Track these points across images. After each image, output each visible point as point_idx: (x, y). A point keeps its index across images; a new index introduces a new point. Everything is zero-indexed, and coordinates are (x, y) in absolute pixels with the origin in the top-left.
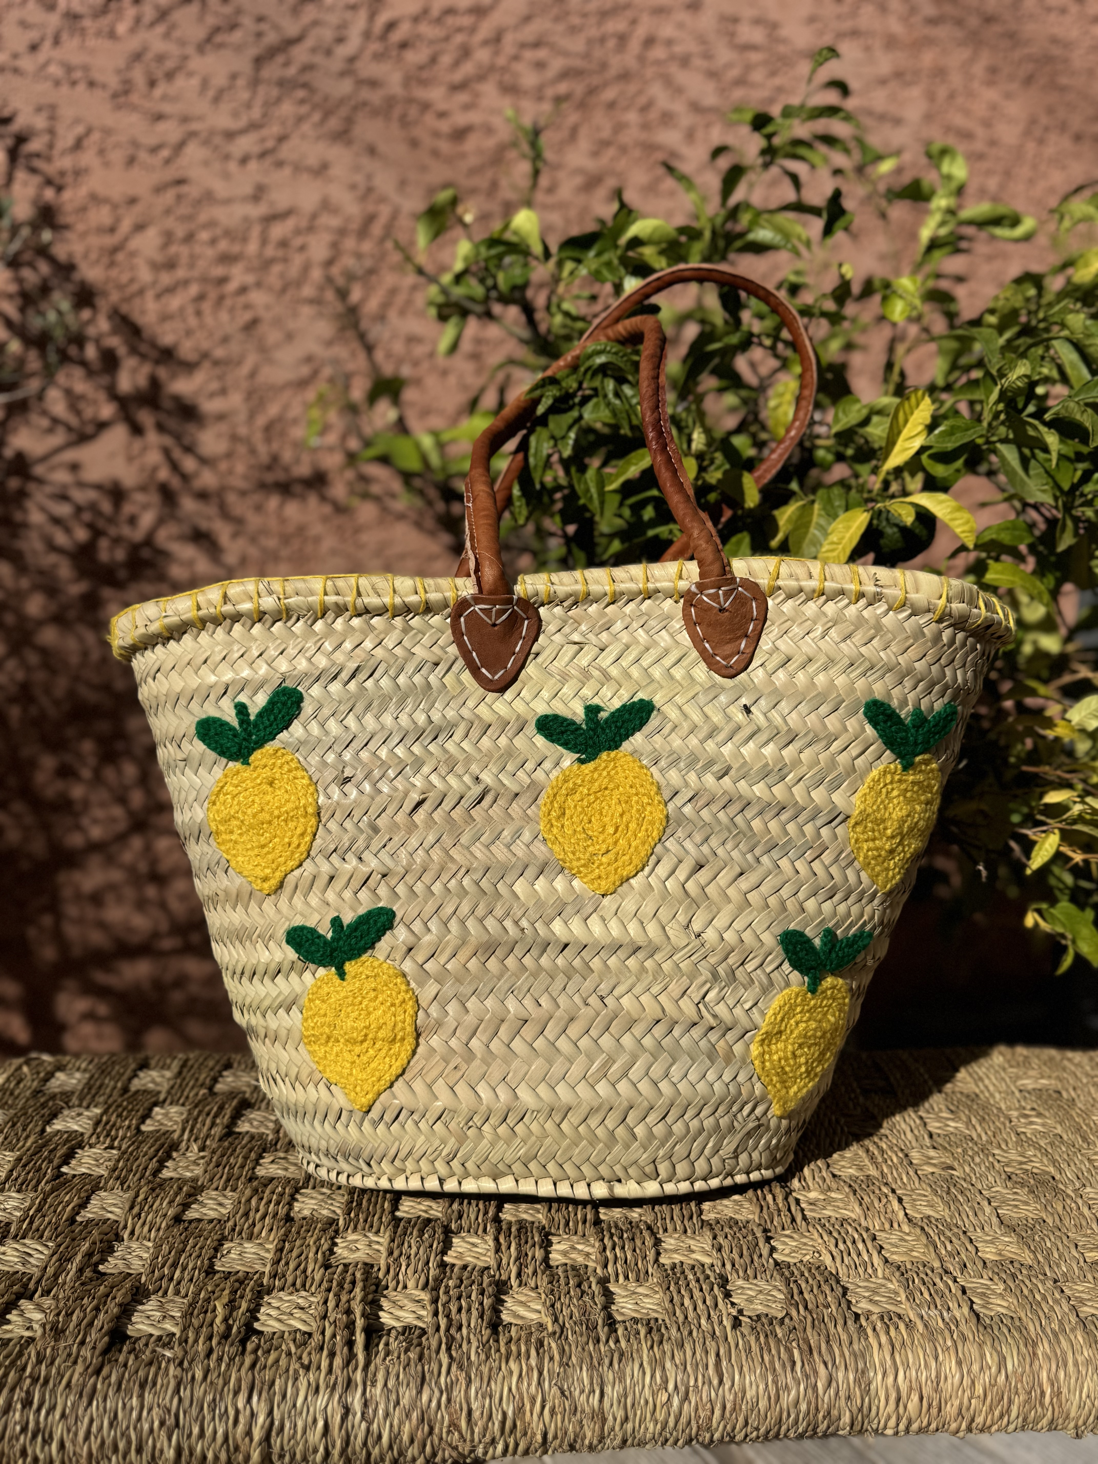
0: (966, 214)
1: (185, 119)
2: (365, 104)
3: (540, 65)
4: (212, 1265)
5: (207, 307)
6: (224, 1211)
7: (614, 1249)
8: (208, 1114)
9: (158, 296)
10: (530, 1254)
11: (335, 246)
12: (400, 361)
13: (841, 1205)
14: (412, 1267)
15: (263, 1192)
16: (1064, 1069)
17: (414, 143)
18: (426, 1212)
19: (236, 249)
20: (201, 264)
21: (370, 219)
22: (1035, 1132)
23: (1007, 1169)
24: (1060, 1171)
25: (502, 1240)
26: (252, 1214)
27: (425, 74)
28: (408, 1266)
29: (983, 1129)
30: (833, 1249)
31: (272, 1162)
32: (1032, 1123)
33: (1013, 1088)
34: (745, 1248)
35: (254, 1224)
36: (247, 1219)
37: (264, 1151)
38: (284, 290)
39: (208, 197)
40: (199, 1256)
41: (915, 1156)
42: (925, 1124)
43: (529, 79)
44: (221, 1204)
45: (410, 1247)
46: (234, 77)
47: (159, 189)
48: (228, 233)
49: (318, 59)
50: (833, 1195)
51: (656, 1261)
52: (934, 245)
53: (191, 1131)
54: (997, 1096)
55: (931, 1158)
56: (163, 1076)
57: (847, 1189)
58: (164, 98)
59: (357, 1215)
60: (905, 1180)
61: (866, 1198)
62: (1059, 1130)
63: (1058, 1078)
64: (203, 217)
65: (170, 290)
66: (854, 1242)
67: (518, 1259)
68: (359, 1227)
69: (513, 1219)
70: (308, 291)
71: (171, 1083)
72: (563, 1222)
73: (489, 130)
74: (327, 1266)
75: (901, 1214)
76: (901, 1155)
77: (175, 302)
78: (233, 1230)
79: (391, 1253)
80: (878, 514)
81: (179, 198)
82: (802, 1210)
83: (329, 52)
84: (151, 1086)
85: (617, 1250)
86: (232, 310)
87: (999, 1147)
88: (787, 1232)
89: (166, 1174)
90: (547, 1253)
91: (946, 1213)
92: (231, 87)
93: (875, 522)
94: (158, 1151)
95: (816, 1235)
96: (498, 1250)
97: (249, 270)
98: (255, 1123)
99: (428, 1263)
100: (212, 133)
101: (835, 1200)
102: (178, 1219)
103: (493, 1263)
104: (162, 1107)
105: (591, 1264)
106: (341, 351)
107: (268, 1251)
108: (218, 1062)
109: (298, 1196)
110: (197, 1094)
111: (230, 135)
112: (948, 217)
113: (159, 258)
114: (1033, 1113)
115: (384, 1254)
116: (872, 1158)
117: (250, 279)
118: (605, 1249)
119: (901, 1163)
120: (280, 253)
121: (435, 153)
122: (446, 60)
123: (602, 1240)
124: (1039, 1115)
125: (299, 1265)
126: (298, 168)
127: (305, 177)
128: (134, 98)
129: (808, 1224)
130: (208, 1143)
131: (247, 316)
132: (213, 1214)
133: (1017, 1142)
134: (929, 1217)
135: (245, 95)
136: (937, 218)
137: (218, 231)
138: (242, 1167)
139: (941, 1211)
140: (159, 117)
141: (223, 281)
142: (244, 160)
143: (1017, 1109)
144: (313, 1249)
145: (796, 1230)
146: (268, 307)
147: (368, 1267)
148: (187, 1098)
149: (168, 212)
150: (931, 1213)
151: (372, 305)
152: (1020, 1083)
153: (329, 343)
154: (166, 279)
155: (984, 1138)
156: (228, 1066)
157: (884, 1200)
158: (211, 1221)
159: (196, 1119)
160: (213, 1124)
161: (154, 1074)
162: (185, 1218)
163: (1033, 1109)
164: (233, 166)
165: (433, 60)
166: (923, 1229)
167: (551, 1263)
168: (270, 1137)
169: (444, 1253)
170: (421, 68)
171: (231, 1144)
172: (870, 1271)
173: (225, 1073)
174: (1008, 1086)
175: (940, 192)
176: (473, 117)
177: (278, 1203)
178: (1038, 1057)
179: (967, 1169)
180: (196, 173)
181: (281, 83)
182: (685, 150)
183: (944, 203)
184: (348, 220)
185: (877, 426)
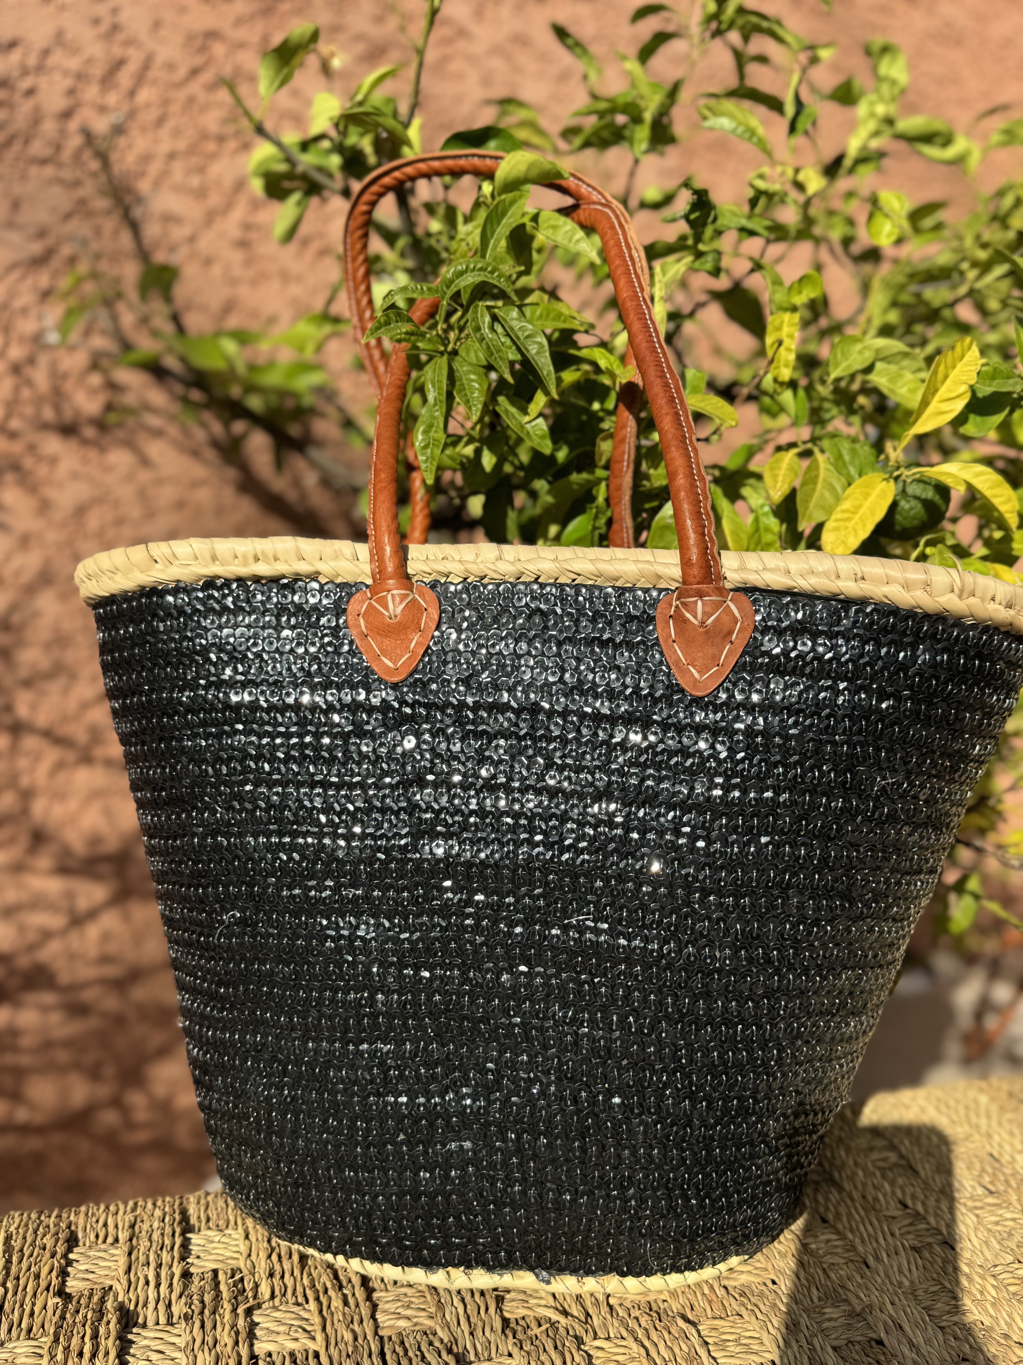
0: (904, 125)
11: (72, 93)
21: (116, 65)
52: (860, 158)
70: (38, 147)
80: (901, 490)
112: (884, 128)
136: (868, 127)
153: (66, 217)
175: (871, 95)
182: (473, 27)
183: (881, 109)
184: (90, 61)
185: (880, 373)
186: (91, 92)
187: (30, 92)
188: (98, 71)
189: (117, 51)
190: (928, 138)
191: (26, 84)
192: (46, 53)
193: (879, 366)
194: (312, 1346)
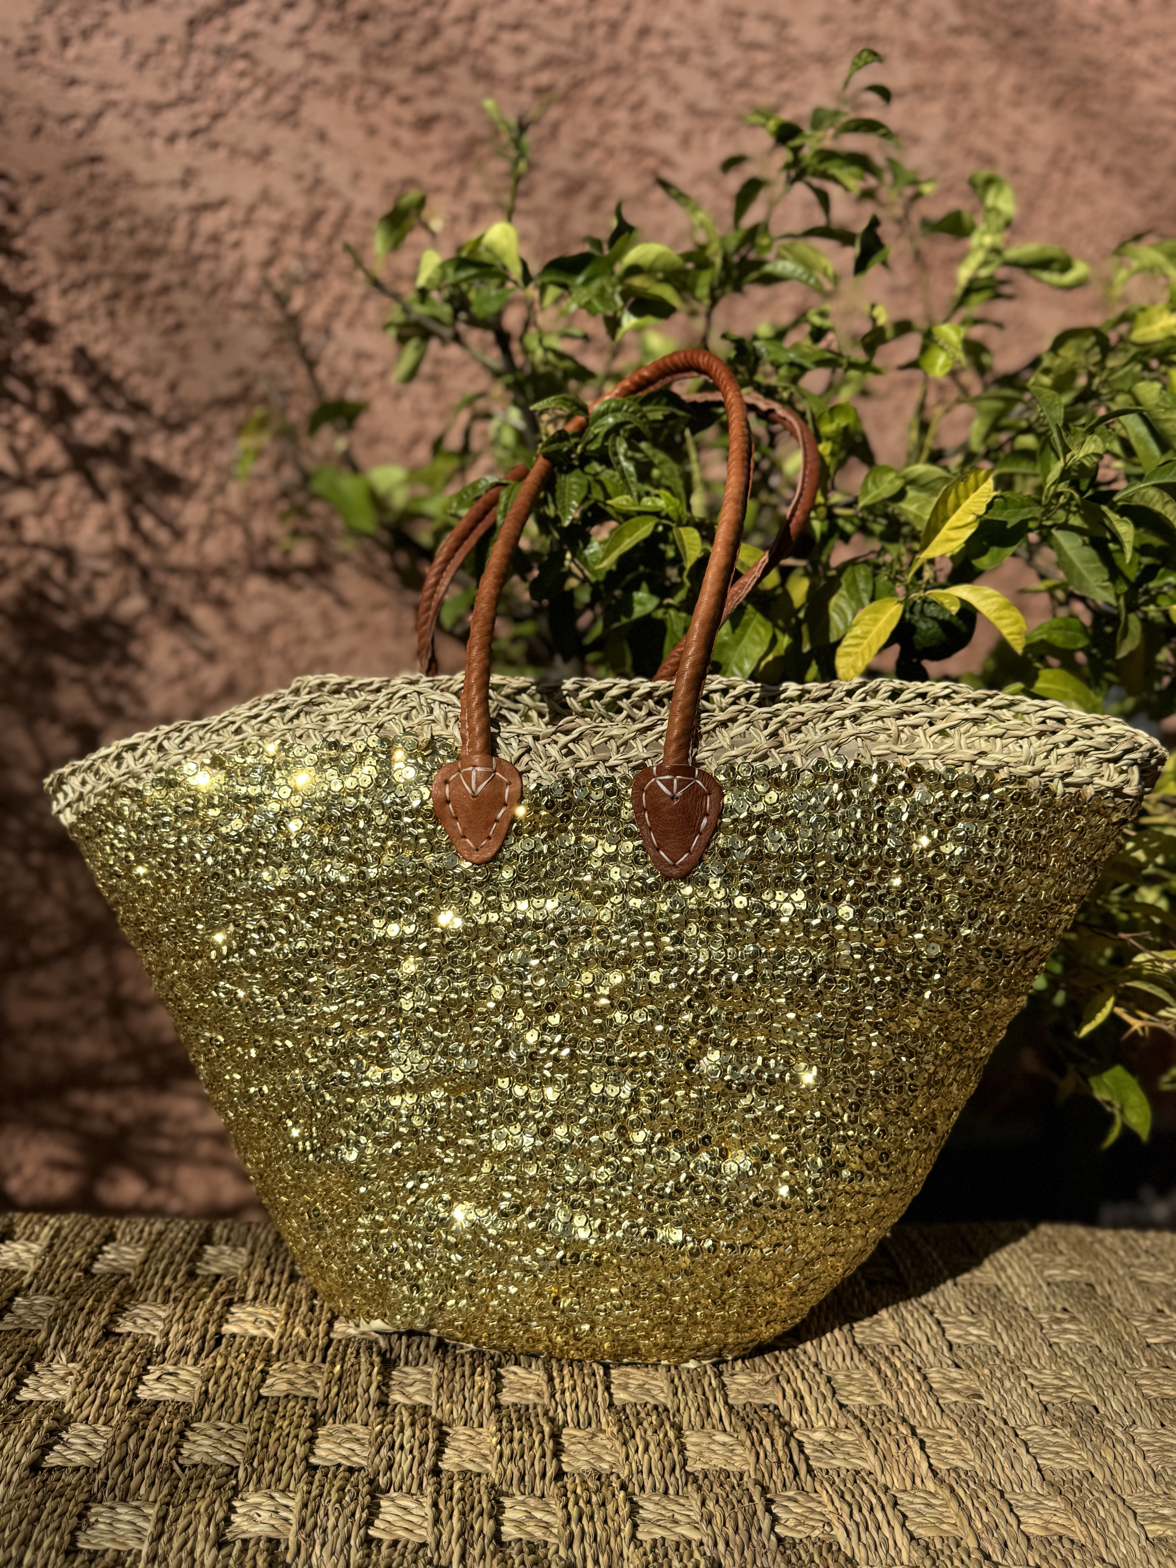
0: (1012, 253)
1: (103, 87)
2: (316, 82)
3: (519, 51)
4: (74, 1541)
5: (121, 307)
6: (94, 1455)
7: (580, 1520)
8: (82, 1309)
9: (64, 292)
10: (477, 1527)
11: (275, 243)
12: (347, 382)
13: (852, 1451)
14: (328, 1546)
15: (145, 1427)
16: (1096, 1255)
17: (372, 131)
18: (347, 1458)
19: (159, 241)
20: (117, 257)
21: (317, 216)
22: (1070, 1344)
23: (1043, 1398)
24: (1104, 1400)
25: (441, 1506)
26: (128, 1461)
27: (387, 52)
28: (323, 1545)
29: (1011, 1338)
30: (846, 1518)
31: (158, 1379)
32: (1065, 1331)
33: (1040, 1281)
34: (740, 1517)
35: (130, 1477)
36: (123, 1469)
37: (149, 1362)
38: (214, 291)
39: (128, 178)
40: (58, 1529)
41: (934, 1375)
42: (944, 1331)
43: (507, 65)
44: (90, 1445)
45: (326, 1514)
46: (163, 40)
47: (69, 167)
48: (149, 222)
49: (263, 26)
50: (842, 1436)
51: (633, 1537)
52: (972, 288)
53: (60, 1331)
54: (1023, 1290)
55: (954, 1381)
56: (28, 1251)
57: (859, 1430)
58: (78, 59)
59: (262, 1463)
60: (925, 1413)
61: (881, 1441)
62: (1097, 1341)
63: (1091, 1269)
64: (121, 203)
65: (79, 285)
66: (872, 1510)
67: (461, 1534)
68: (265, 1481)
69: (455, 1470)
70: (241, 294)
71: (39, 1262)
72: (516, 1474)
73: (458, 121)
74: (221, 1543)
75: (924, 1466)
76: (918, 1377)
77: (84, 300)
78: (104, 1484)
79: (302, 1525)
80: (909, 607)
81: (92, 177)
82: (807, 1459)
83: (276, 20)
84: (14, 1264)
85: (585, 1521)
86: (151, 312)
87: (1031, 1365)
88: (791, 1493)
89: (25, 1395)
90: (499, 1524)
91: (977, 1464)
92: (159, 52)
93: (907, 616)
94: (15, 1362)
95: (825, 1498)
96: (437, 1521)
97: (172, 267)
98: (140, 1321)
99: (348, 1540)
100: (134, 104)
101: (844, 1443)
102: (35, 1467)
103: (430, 1540)
104: (25, 1296)
105: (552, 1540)
106: (278, 365)
107: (146, 1518)
108: (97, 1232)
109: (189, 1434)
110: (70, 1278)
111: (156, 108)
112: (992, 257)
113: (67, 247)
114: (1065, 1316)
115: (294, 1528)
116: (885, 1381)
117: (174, 277)
118: (569, 1520)
119: (920, 1389)
120: (210, 249)
121: (396, 144)
122: (412, 37)
123: (565, 1506)
124: (1073, 1319)
125: (185, 1542)
126: (234, 152)
127: (243, 162)
128: (43, 58)
129: (814, 1477)
130: (79, 1349)
131: (170, 320)
132: (79, 1460)
133: (1050, 1357)
134: (956, 1469)
135: (176, 63)
136: (978, 257)
137: (138, 220)
138: (120, 1387)
139: (970, 1460)
140: (73, 82)
141: (141, 277)
142: (172, 139)
143: (1047, 1309)
144: (204, 1520)
145: (801, 1489)
146: (193, 311)
147: (273, 1543)
148: (58, 1282)
149: (79, 193)
150: (960, 1464)
151: (316, 314)
152: (1047, 1273)
153: (264, 356)
154: (74, 272)
155: (1012, 1350)
156: (110, 1238)
157: (903, 1446)
158: (77, 1469)
159: (66, 1316)
160: (87, 1323)
161: (18, 1247)
162: (44, 1465)
163: (1065, 1310)
164: (158, 144)
165: (397, 36)
166: (952, 1490)
167: (504, 1538)
168: (157, 1342)
169: (369, 1523)
170: (383, 44)
171: (108, 1351)
172: (893, 1552)
173: (105, 1248)
174: (1034, 1278)
175: (982, 227)
176: (441, 105)
177: (162, 1446)
178: (1065, 1238)
179: (997, 1398)
180: (113, 150)
181: (218, 51)
182: (679, 157)
183: (988, 240)
184: (292, 214)
185: (912, 502)
186: (292, 242)
187: (237, 245)
188: (299, 222)
189: (318, 202)
190: (1045, 264)
191: (232, 237)
192: (252, 209)
193: (911, 493)
194: (271, 1335)
